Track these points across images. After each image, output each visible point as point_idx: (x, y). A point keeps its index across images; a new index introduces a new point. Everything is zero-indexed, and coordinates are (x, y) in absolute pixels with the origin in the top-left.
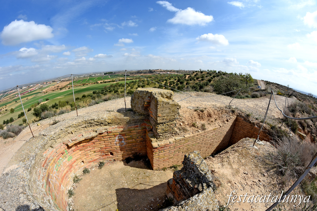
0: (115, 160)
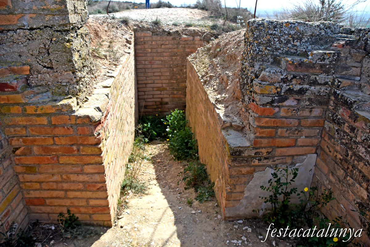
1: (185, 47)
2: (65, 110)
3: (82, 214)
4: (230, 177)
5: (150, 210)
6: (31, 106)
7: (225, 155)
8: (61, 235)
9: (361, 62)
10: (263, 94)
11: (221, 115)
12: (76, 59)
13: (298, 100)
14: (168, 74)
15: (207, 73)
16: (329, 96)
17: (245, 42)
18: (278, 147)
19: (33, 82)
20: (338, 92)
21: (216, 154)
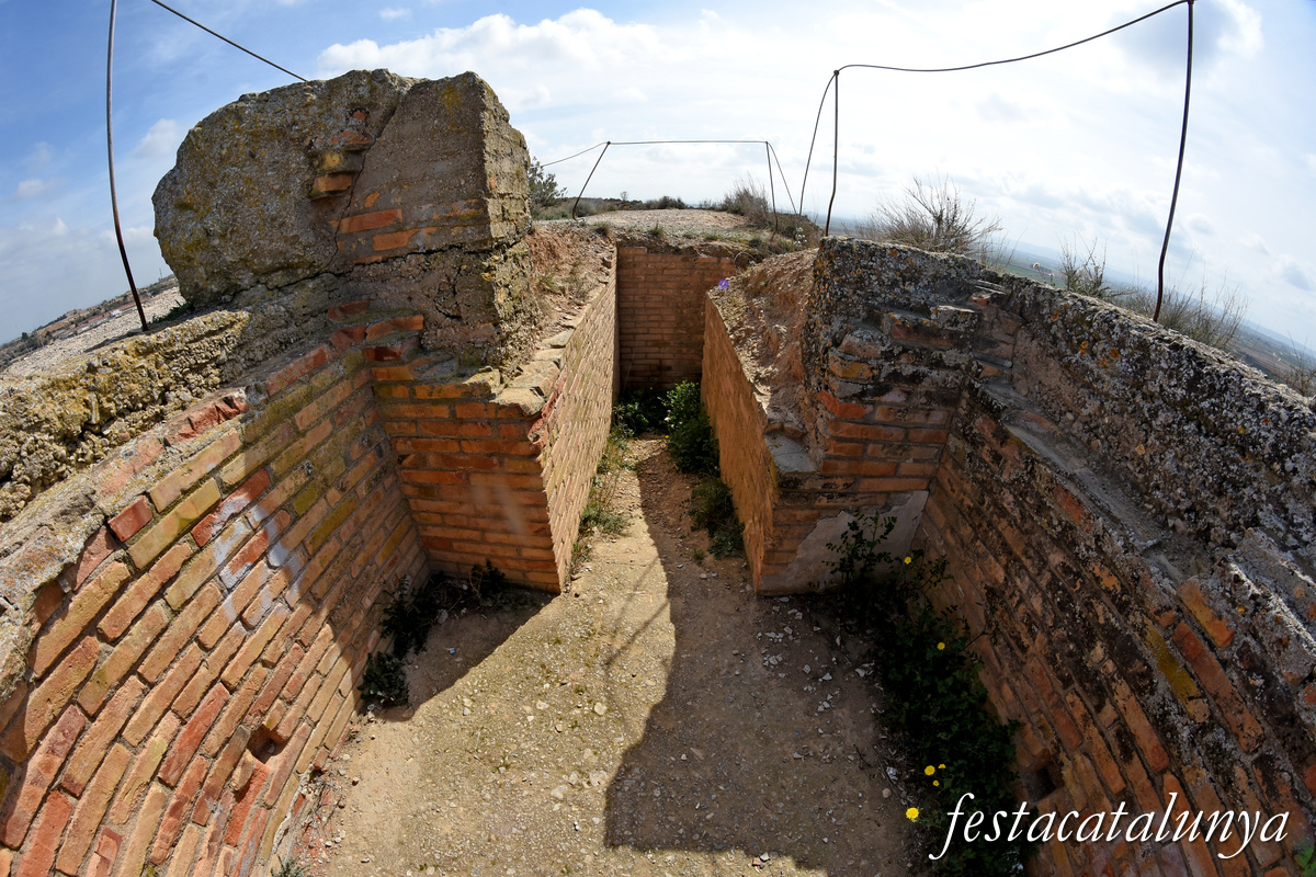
0: (317, 772)
1: (703, 275)
2: (478, 393)
3: (510, 569)
4: (774, 525)
5: (628, 567)
6: (423, 385)
7: (768, 483)
8: (477, 602)
9: (1013, 335)
10: (847, 378)
11: (765, 406)
12: (501, 301)
13: (909, 394)
14: (673, 318)
15: (741, 324)
16: (961, 390)
17: (815, 276)
18: (865, 477)
19: (429, 342)
20: (977, 385)
21: (751, 476)
